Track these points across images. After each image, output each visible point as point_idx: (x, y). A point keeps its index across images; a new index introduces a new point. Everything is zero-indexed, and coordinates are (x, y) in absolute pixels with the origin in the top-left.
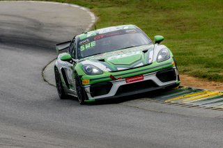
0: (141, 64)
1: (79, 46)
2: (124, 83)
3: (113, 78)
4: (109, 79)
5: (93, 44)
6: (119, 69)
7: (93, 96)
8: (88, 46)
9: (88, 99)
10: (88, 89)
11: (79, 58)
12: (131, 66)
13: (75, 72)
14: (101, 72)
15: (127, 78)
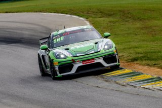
0: (93, 52)
1: (53, 40)
2: (81, 64)
3: (74, 61)
4: (71, 61)
5: (62, 38)
6: (78, 55)
7: (60, 73)
8: (58, 40)
9: (57, 75)
10: (57, 69)
11: (52, 48)
12: (86, 53)
13: (49, 57)
14: (66, 57)
15: (83, 61)
